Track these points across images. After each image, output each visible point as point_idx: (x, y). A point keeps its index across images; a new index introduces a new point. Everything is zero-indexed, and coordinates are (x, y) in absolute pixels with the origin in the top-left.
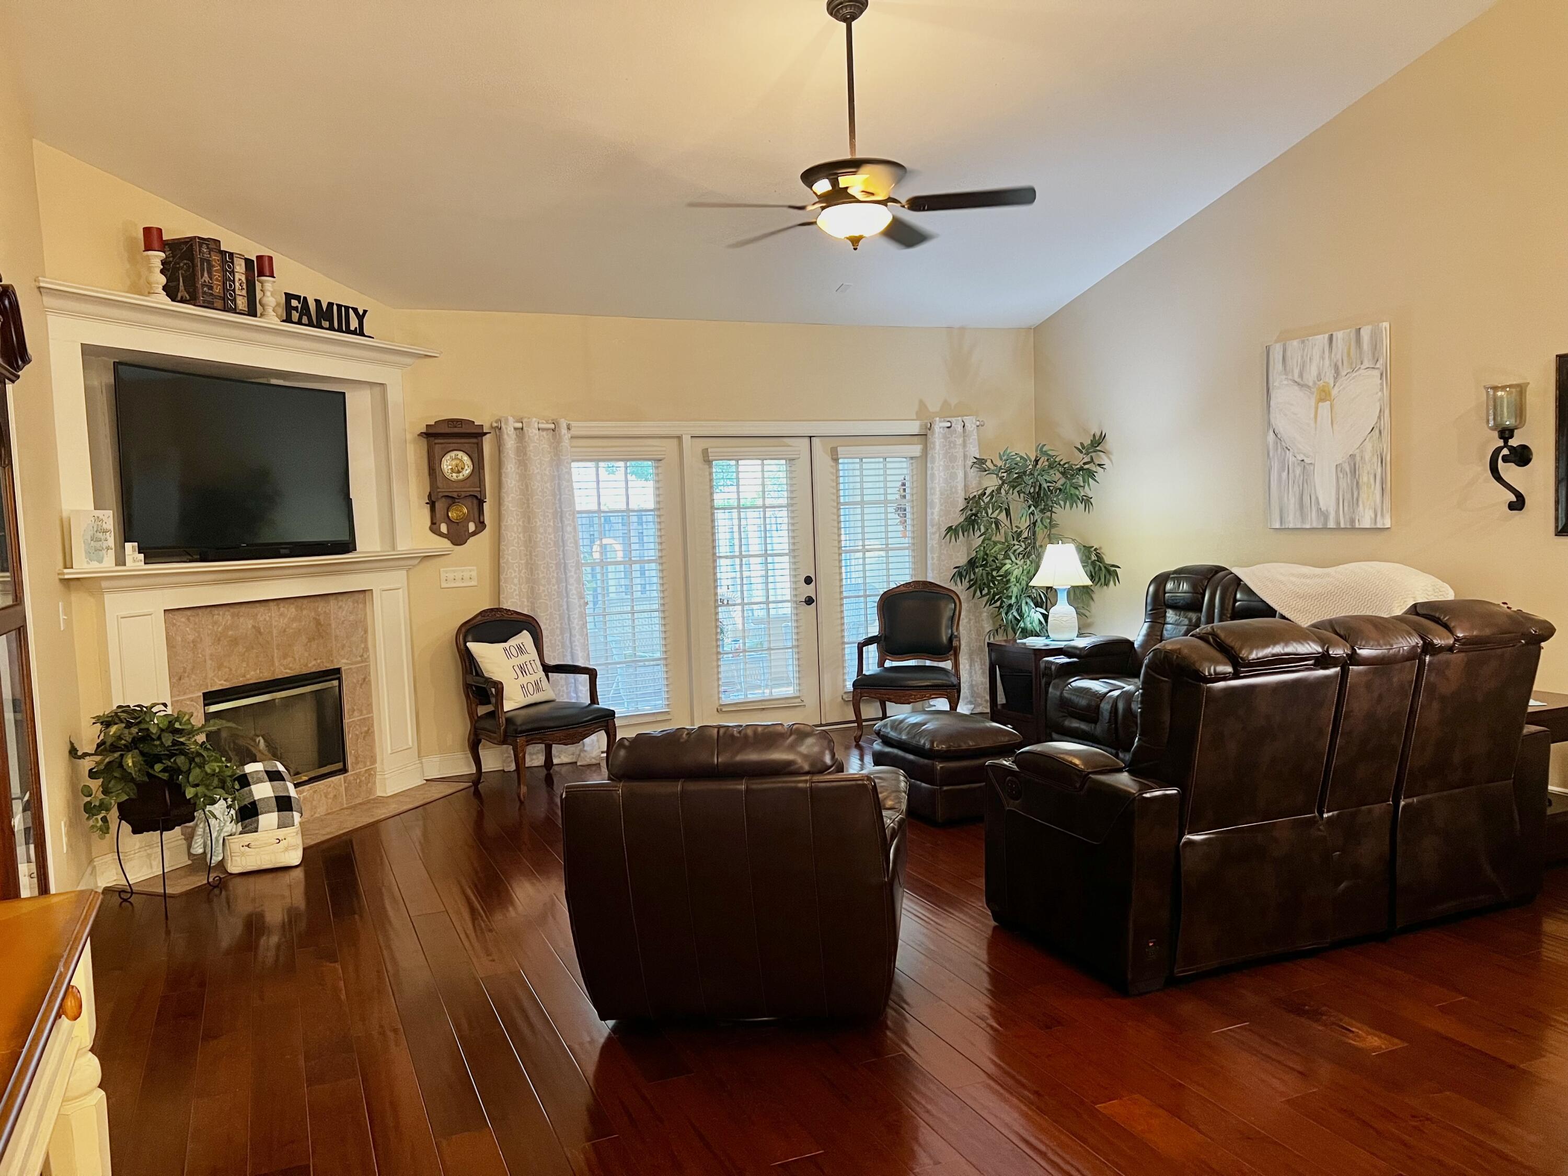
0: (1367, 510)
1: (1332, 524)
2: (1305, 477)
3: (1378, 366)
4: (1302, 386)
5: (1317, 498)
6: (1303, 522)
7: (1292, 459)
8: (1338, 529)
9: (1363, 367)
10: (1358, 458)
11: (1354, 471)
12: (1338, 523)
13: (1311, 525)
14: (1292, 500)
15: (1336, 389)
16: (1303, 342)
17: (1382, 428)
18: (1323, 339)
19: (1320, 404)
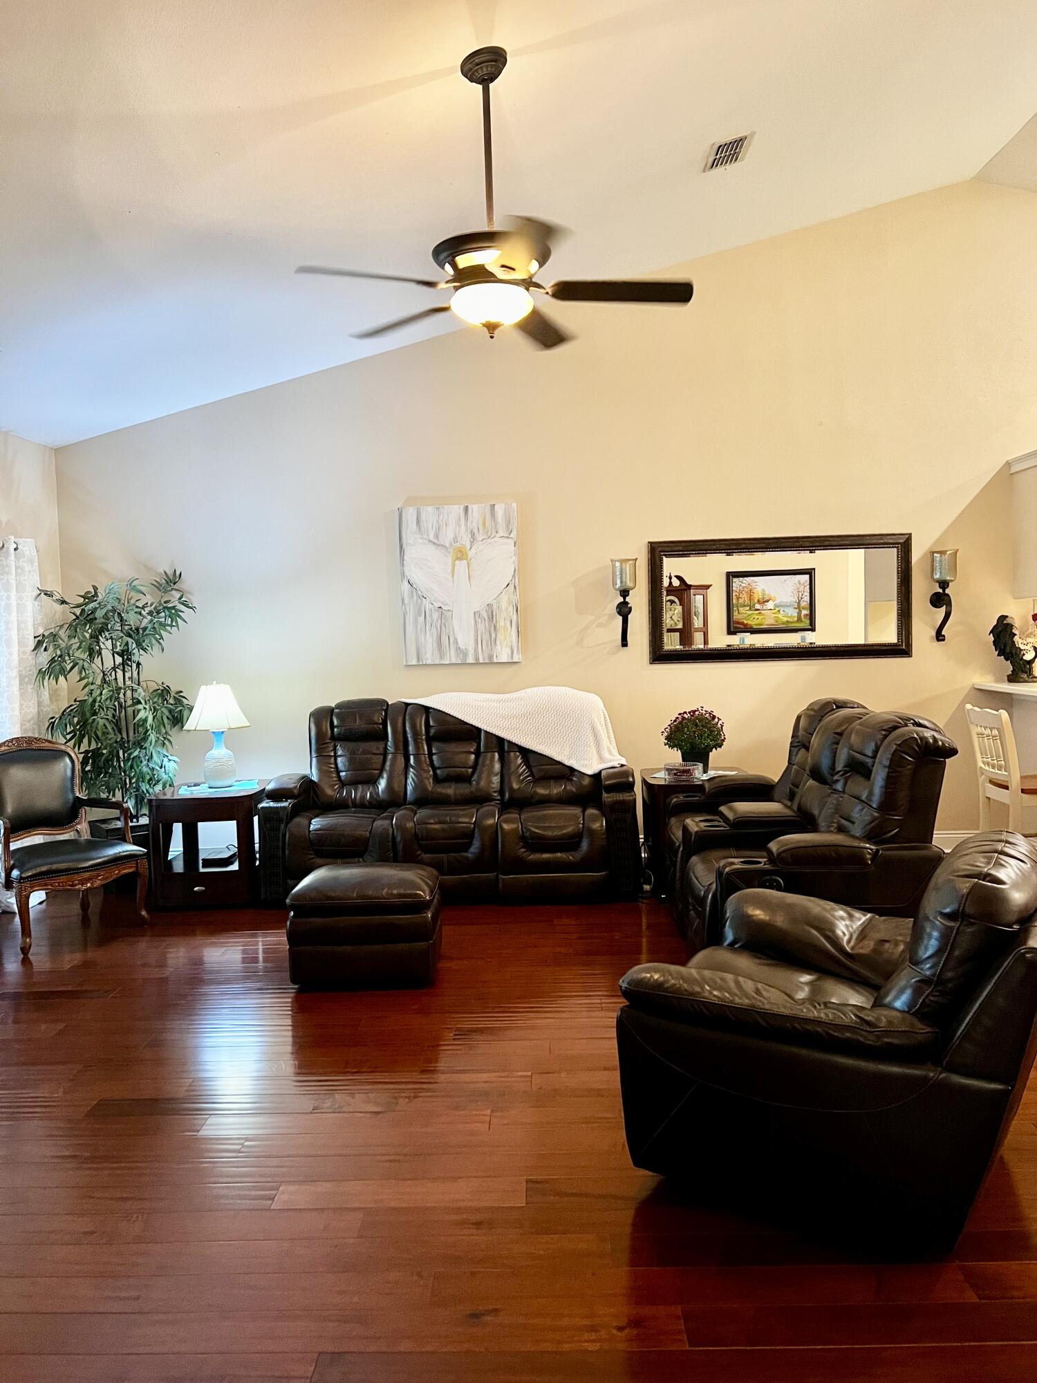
0: (504, 649)
1: (471, 660)
2: (443, 621)
3: (512, 536)
4: (439, 545)
5: (456, 639)
6: (441, 658)
7: (428, 606)
8: (477, 663)
9: (498, 535)
10: (495, 607)
11: (491, 617)
12: (477, 659)
13: (450, 660)
14: (430, 641)
15: (473, 550)
16: (438, 509)
17: (517, 584)
18: (458, 509)
19: (457, 562)
